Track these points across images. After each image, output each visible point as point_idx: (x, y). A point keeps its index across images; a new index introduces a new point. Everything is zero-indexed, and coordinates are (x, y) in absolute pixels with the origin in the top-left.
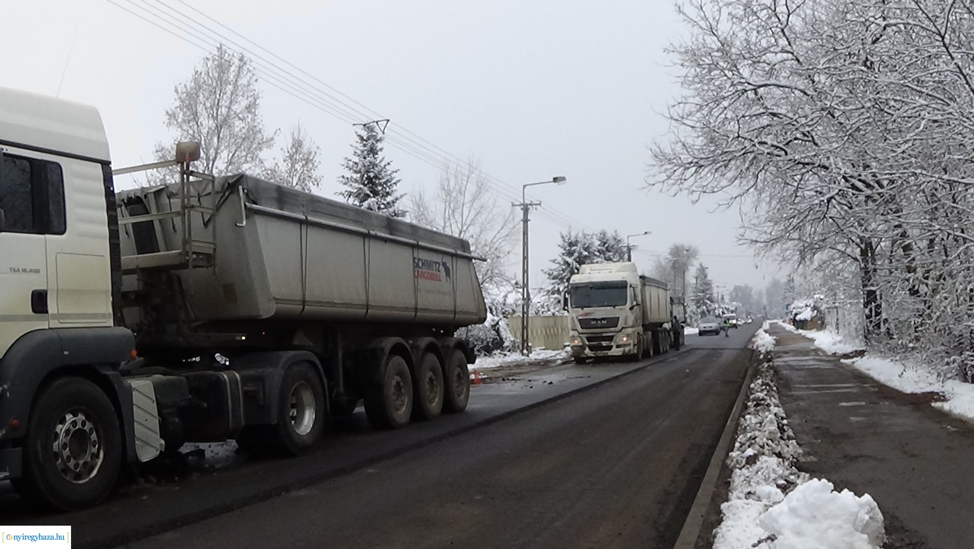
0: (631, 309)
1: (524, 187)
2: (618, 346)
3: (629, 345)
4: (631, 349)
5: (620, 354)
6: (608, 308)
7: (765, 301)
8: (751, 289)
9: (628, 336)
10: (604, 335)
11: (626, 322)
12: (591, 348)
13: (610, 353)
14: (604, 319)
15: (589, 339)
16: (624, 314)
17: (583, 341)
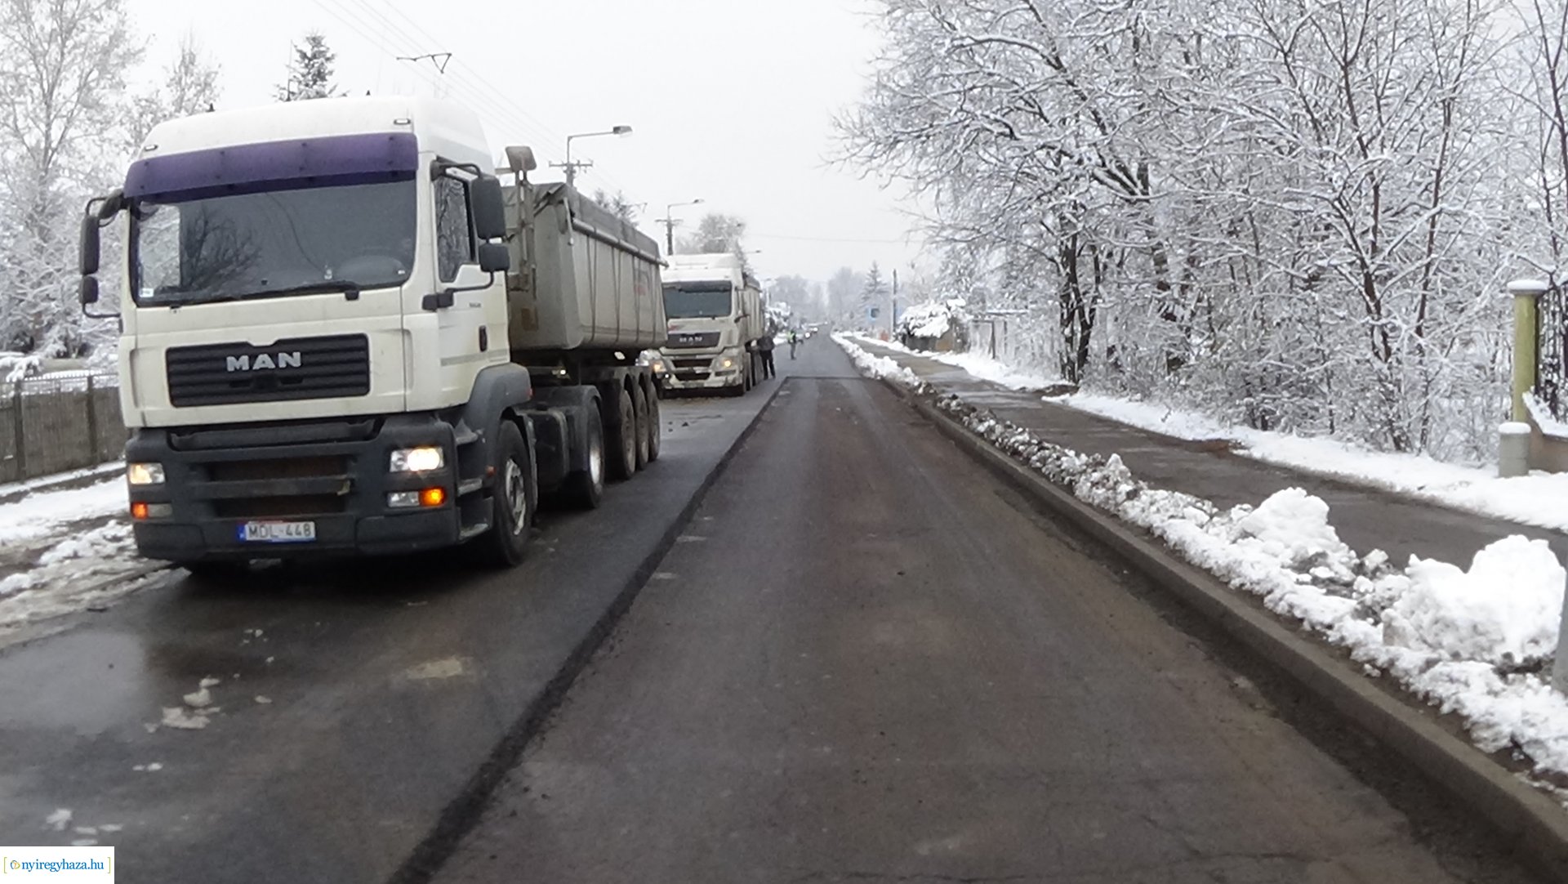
0: (737, 321)
1: (570, 138)
2: (718, 374)
3: (734, 371)
4: (736, 378)
5: (721, 385)
6: (705, 319)
7: (826, 299)
8: (805, 283)
9: (732, 359)
10: (698, 357)
11: (730, 340)
12: (680, 377)
13: (707, 383)
14: (697, 335)
15: (677, 363)
16: (726, 327)
17: (667, 366)
